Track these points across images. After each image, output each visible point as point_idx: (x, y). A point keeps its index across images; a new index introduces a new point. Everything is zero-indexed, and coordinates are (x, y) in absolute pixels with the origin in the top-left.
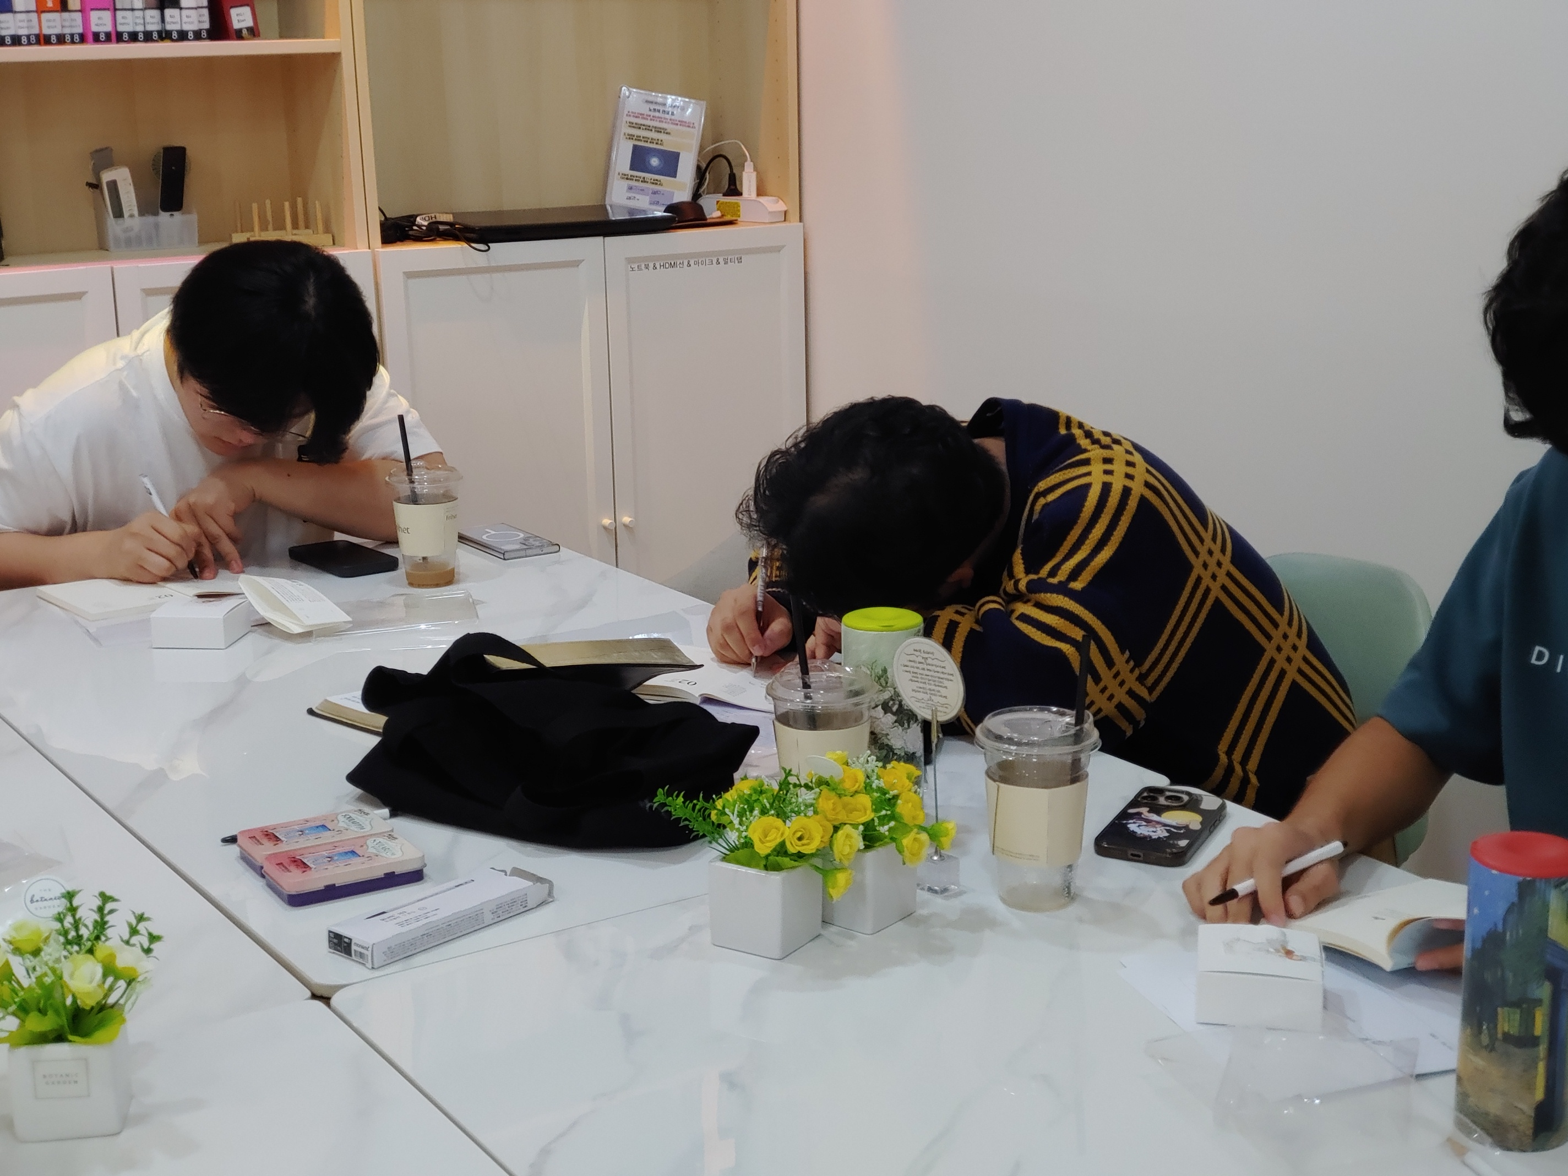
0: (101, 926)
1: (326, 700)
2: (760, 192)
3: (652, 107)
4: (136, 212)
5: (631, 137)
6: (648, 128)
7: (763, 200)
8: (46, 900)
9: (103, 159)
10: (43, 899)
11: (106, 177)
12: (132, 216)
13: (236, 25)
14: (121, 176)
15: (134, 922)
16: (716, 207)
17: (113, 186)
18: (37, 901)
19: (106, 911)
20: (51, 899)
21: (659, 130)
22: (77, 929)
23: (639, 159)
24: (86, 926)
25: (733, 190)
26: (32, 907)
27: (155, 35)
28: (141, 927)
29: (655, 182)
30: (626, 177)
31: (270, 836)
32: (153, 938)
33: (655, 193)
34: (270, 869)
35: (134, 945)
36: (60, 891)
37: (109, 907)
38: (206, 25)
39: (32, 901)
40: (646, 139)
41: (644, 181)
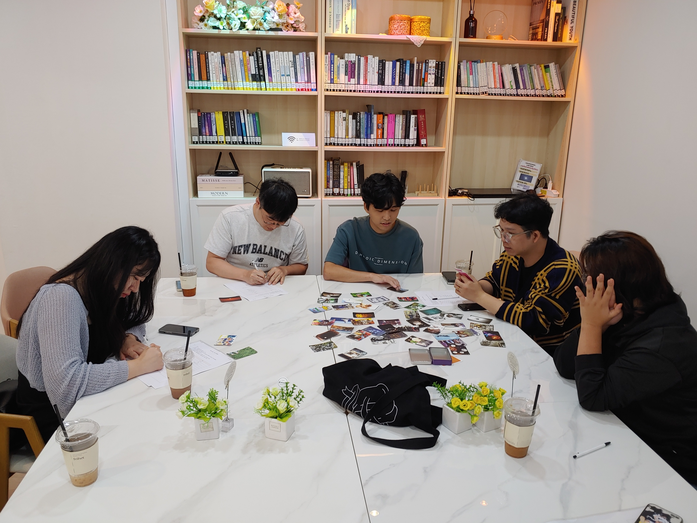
2: (553, 189)
3: (528, 164)
5: (521, 171)
6: (526, 170)
7: (553, 191)
13: (422, 144)
16: (540, 191)
18: (281, 383)
21: (528, 170)
23: (522, 177)
25: (546, 187)
27: (403, 145)
29: (525, 183)
30: (517, 181)
32: (303, 397)
33: (525, 186)
38: (415, 143)
40: (525, 172)
41: (522, 183)
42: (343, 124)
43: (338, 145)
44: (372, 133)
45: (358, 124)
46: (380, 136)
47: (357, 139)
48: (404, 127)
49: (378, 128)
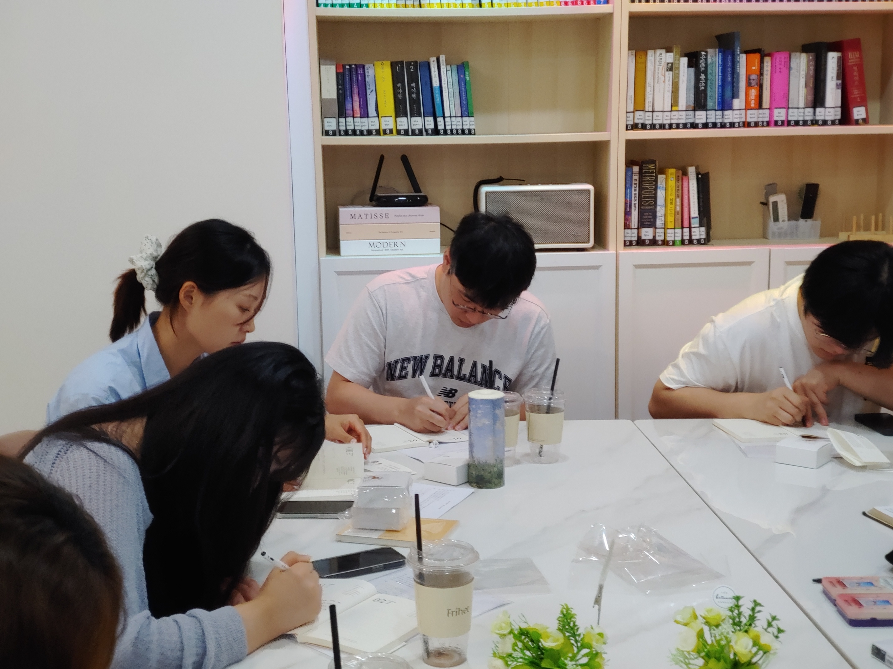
0: (752, 618)
1: (874, 508)
4: (786, 219)
8: (724, 598)
9: (771, 189)
10: (723, 598)
11: (772, 199)
12: (784, 221)
13: (856, 117)
14: (781, 199)
15: (770, 620)
17: (775, 204)
18: (720, 598)
19: (756, 611)
20: (727, 598)
22: (739, 618)
24: (745, 617)
26: (717, 600)
27: (809, 123)
28: (774, 623)
31: (840, 583)
32: (780, 631)
34: (840, 602)
35: (769, 632)
36: (731, 595)
37: (758, 608)
38: (839, 117)
39: (717, 597)
42: (667, 79)
43: (653, 127)
44: (735, 95)
45: (703, 76)
46: (753, 102)
47: (698, 113)
48: (811, 81)
49: (749, 85)
